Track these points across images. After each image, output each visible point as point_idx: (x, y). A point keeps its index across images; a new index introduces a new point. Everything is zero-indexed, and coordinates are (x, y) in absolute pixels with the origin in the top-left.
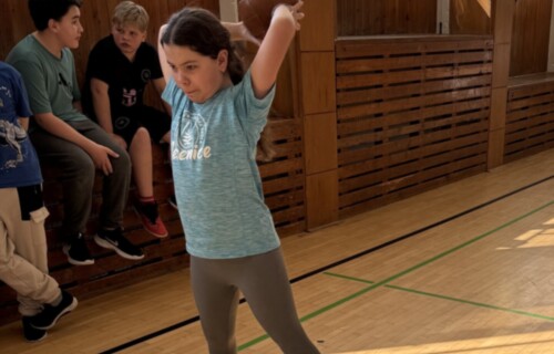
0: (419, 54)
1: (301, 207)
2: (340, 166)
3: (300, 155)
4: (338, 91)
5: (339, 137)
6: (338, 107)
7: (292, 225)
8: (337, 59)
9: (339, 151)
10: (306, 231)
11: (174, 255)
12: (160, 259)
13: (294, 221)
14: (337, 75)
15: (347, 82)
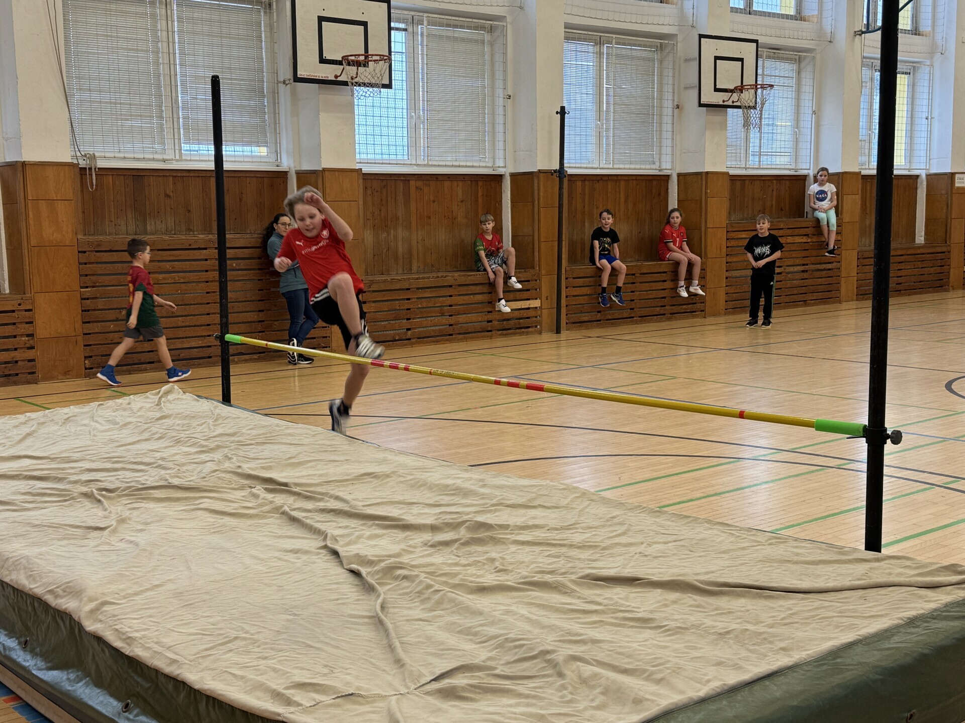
0: (782, 229)
1: (703, 304)
2: (727, 286)
3: (704, 278)
4: (727, 247)
5: (727, 271)
6: (727, 255)
7: (697, 313)
8: (727, 232)
9: (727, 278)
10: (705, 318)
11: (639, 317)
12: (633, 317)
13: (698, 311)
14: (727, 239)
15: (732, 243)
